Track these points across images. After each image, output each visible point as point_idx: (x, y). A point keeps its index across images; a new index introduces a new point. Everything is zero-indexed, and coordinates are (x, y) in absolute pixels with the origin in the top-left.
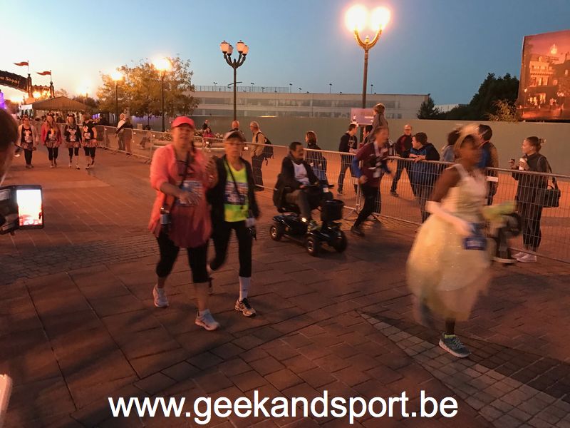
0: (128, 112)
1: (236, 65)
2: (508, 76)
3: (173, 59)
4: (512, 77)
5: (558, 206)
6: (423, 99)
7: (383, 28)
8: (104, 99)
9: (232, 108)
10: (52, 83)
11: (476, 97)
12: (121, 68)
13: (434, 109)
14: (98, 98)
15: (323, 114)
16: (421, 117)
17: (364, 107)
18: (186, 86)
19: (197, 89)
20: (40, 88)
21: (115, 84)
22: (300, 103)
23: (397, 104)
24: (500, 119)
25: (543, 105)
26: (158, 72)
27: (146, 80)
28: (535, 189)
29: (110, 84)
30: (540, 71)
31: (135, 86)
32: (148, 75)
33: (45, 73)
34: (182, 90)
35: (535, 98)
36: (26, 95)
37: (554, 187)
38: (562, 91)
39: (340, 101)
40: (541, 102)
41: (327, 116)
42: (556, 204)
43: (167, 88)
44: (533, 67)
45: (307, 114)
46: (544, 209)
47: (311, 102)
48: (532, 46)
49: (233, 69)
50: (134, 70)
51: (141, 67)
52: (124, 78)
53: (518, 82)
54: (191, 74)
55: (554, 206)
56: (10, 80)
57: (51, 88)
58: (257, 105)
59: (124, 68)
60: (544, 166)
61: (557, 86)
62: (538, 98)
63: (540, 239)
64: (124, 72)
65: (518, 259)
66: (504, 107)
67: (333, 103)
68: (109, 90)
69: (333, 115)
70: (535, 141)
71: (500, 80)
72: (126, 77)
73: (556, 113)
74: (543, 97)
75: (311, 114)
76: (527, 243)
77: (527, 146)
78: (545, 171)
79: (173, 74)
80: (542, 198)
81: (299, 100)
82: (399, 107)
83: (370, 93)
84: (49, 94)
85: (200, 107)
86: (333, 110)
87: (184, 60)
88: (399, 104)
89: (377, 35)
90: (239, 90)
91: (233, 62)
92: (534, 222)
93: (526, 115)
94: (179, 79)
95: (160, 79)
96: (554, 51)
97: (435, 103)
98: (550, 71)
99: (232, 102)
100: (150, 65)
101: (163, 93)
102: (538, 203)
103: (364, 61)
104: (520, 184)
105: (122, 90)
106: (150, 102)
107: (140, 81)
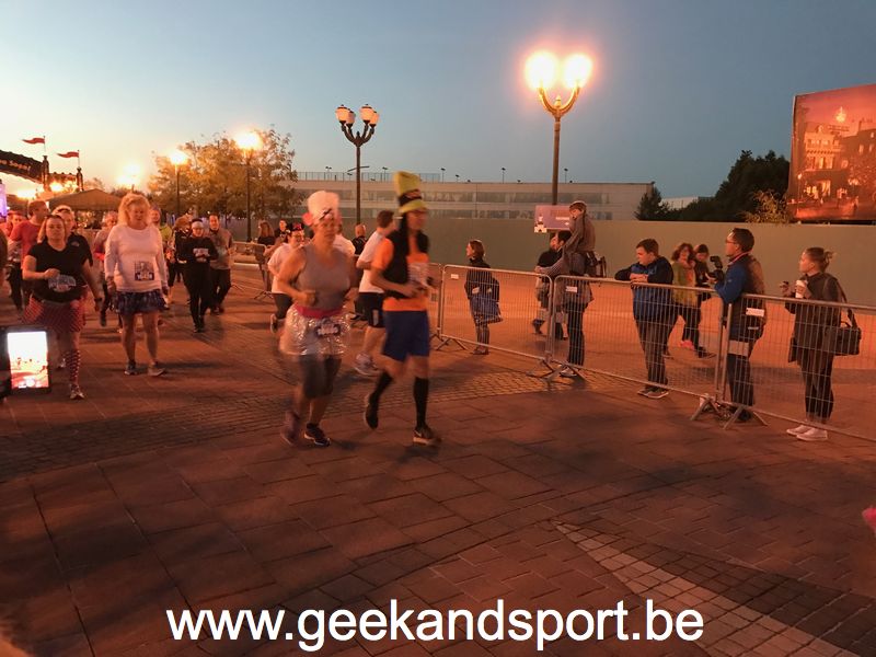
0: (195, 211)
1: (359, 141)
2: (772, 154)
3: (265, 133)
4: (777, 156)
5: (858, 353)
6: (644, 190)
7: (582, 85)
8: (159, 193)
9: (355, 206)
10: (79, 170)
11: (725, 186)
12: (184, 146)
13: (660, 204)
14: (149, 192)
15: (493, 214)
16: (642, 217)
17: (555, 204)
18: (285, 172)
19: (301, 177)
20: (62, 178)
21: (176, 169)
22: (456, 198)
23: (604, 197)
24: (763, 220)
25: (827, 199)
26: (241, 151)
27: (224, 164)
28: (821, 328)
29: (168, 170)
30: (821, 148)
31: (206, 172)
32: (226, 156)
33: (71, 155)
34: (278, 179)
35: (815, 188)
36: (40, 188)
37: (850, 324)
38: (855, 177)
39: (517, 194)
40: (824, 194)
41: (498, 217)
42: (854, 351)
43: (256, 175)
44: (810, 141)
45: (467, 214)
46: (836, 357)
47: (475, 196)
48: (807, 110)
49: (355, 147)
50: (205, 149)
51: (216, 145)
52: (190, 160)
53: (788, 163)
54: (292, 154)
55: (852, 353)
56: (16, 165)
57: (79, 176)
59: (189, 146)
60: (835, 291)
61: (847, 170)
62: (819, 188)
63: (832, 404)
64: (190, 152)
65: (798, 436)
66: (768, 202)
67: (507, 197)
68: (166, 180)
69: (507, 215)
70: (818, 255)
71: (760, 160)
72: (193, 160)
73: (847, 210)
74: (826, 186)
75: (474, 213)
76: (812, 411)
77: (807, 261)
78: (836, 300)
79: (264, 154)
80: (832, 341)
81: (459, 193)
82: (608, 202)
83: (564, 181)
84: (75, 186)
86: (507, 207)
87: (281, 133)
88: (608, 198)
89: (572, 95)
90: (364, 179)
91: (355, 135)
92: (822, 378)
93: (801, 214)
94: (273, 162)
95: (244, 162)
96: (841, 118)
97: (662, 195)
98: (837, 148)
99: (355, 195)
100: (229, 140)
101: (249, 183)
102: (827, 347)
103: (553, 135)
104: (797, 319)
105: (187, 179)
106: (227, 198)
107: (214, 165)
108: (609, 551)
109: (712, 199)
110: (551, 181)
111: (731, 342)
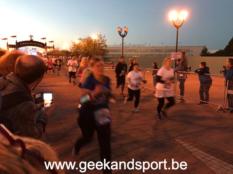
3: (99, 35)
6: (203, 48)
8: (72, 51)
9: (122, 53)
10: (54, 45)
11: (227, 46)
12: (79, 39)
13: (207, 52)
14: (70, 51)
16: (202, 56)
17: (177, 52)
18: (104, 45)
19: (108, 46)
20: (49, 48)
21: (77, 45)
23: (191, 50)
26: (93, 40)
27: (89, 43)
29: (75, 45)
31: (84, 46)
32: (89, 41)
33: (52, 42)
34: (102, 47)
36: (44, 50)
39: (166, 49)
41: (160, 56)
43: (97, 46)
45: (152, 55)
47: (154, 50)
49: (122, 38)
50: (84, 40)
51: (87, 38)
52: (80, 43)
54: (106, 40)
56: (39, 45)
57: (53, 47)
58: (131, 52)
67: (163, 50)
68: (74, 47)
69: (163, 55)
75: (154, 55)
79: (99, 40)
81: (149, 50)
82: (192, 52)
83: (179, 46)
84: (53, 50)
85: (109, 53)
86: (163, 53)
87: (103, 35)
88: (192, 50)
89: (182, 22)
90: (124, 46)
91: (122, 35)
94: (101, 43)
95: (94, 43)
99: (122, 51)
100: (90, 37)
101: (95, 48)
105: (79, 47)
106: (90, 52)
107: (86, 43)
108: (191, 147)
109: (223, 50)
110: (176, 46)
111: (229, 90)
